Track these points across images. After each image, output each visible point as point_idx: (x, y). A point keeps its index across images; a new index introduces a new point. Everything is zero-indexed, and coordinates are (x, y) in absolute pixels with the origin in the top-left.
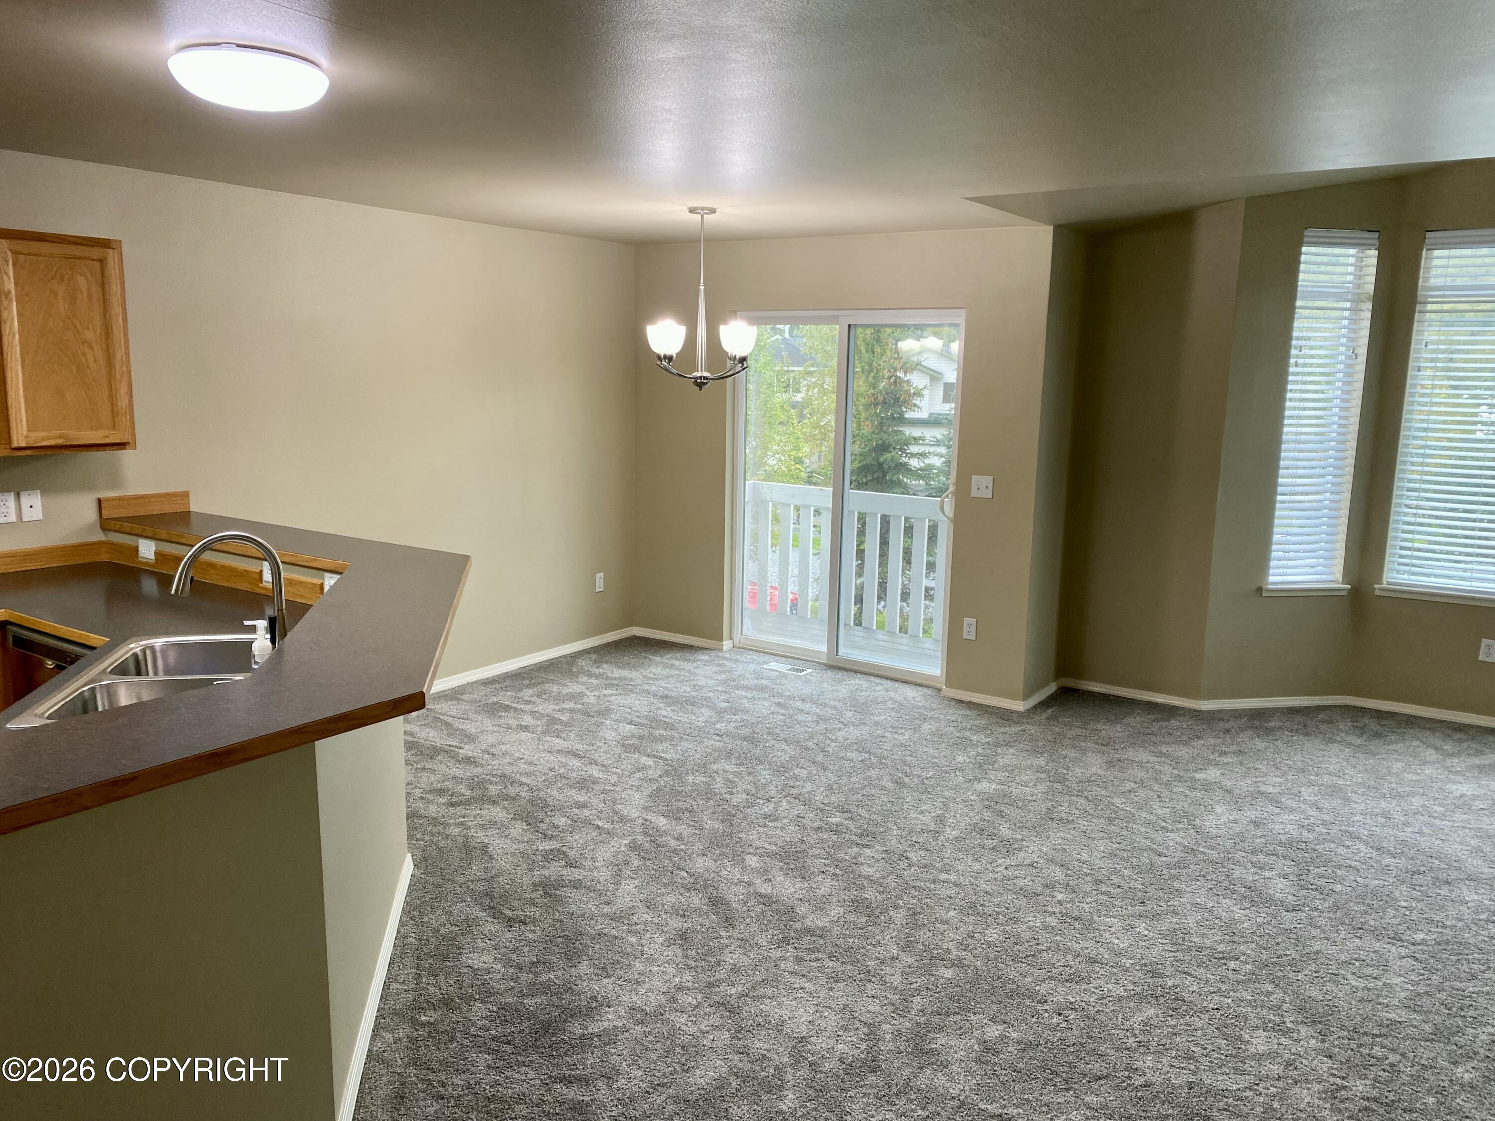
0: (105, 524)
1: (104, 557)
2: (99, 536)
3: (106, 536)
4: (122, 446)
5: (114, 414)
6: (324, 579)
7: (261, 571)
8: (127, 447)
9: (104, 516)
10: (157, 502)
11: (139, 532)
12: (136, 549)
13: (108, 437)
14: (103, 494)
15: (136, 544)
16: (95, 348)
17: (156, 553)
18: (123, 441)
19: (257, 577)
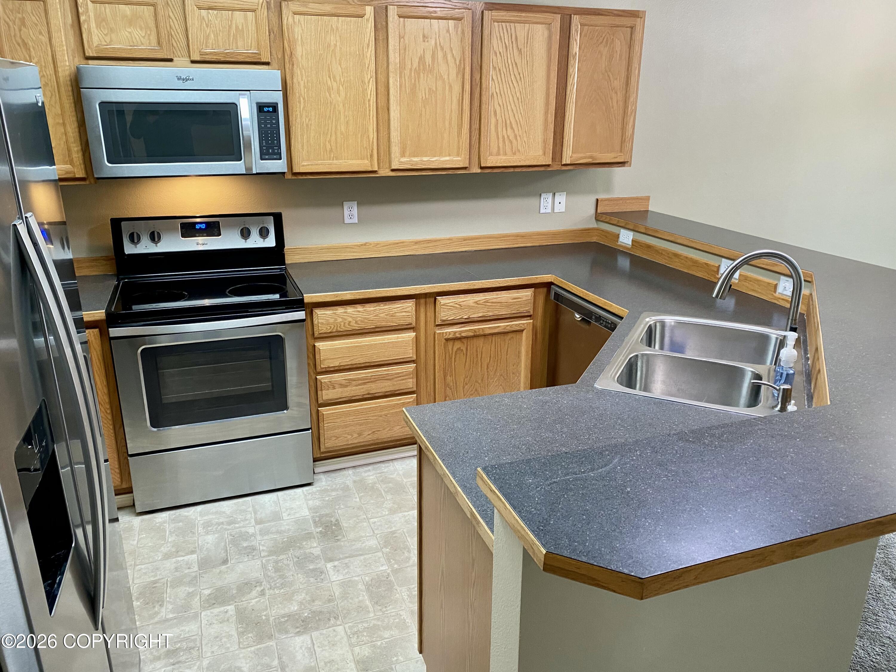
0: (598, 217)
1: (594, 239)
2: (593, 225)
3: (597, 224)
4: (622, 164)
5: (623, 142)
6: (779, 280)
7: (719, 266)
8: (626, 165)
9: (599, 211)
10: (630, 203)
11: (623, 225)
12: (618, 236)
13: (617, 158)
14: (601, 197)
15: (618, 232)
16: (619, 93)
17: (632, 240)
18: (626, 161)
19: (716, 270)
